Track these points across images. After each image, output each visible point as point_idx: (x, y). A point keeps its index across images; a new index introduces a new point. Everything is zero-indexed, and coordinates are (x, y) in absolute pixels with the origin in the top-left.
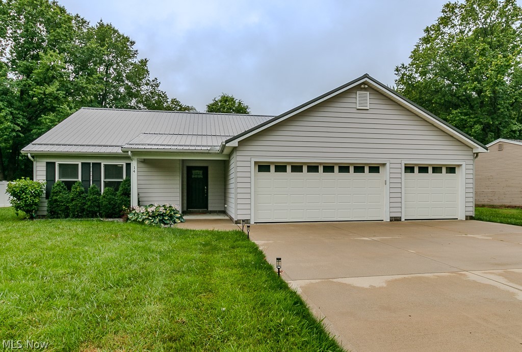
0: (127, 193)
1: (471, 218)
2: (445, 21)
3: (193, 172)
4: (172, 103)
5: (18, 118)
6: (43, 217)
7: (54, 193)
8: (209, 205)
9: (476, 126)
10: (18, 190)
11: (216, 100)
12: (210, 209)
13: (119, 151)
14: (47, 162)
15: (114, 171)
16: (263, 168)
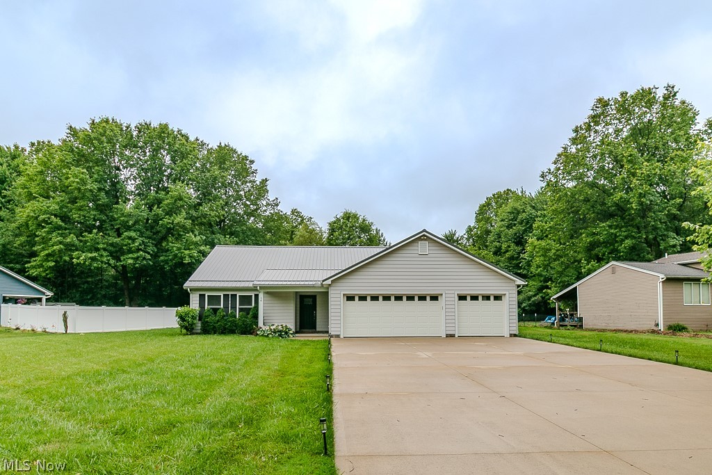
0: (256, 317)
1: (515, 335)
2: (595, 119)
3: (305, 299)
4: (293, 214)
5: (149, 246)
6: (197, 334)
7: (206, 316)
8: (317, 326)
9: (626, 241)
10: (183, 314)
11: (338, 217)
12: (318, 330)
13: (251, 285)
14: (200, 295)
15: (247, 300)
16: (350, 298)
